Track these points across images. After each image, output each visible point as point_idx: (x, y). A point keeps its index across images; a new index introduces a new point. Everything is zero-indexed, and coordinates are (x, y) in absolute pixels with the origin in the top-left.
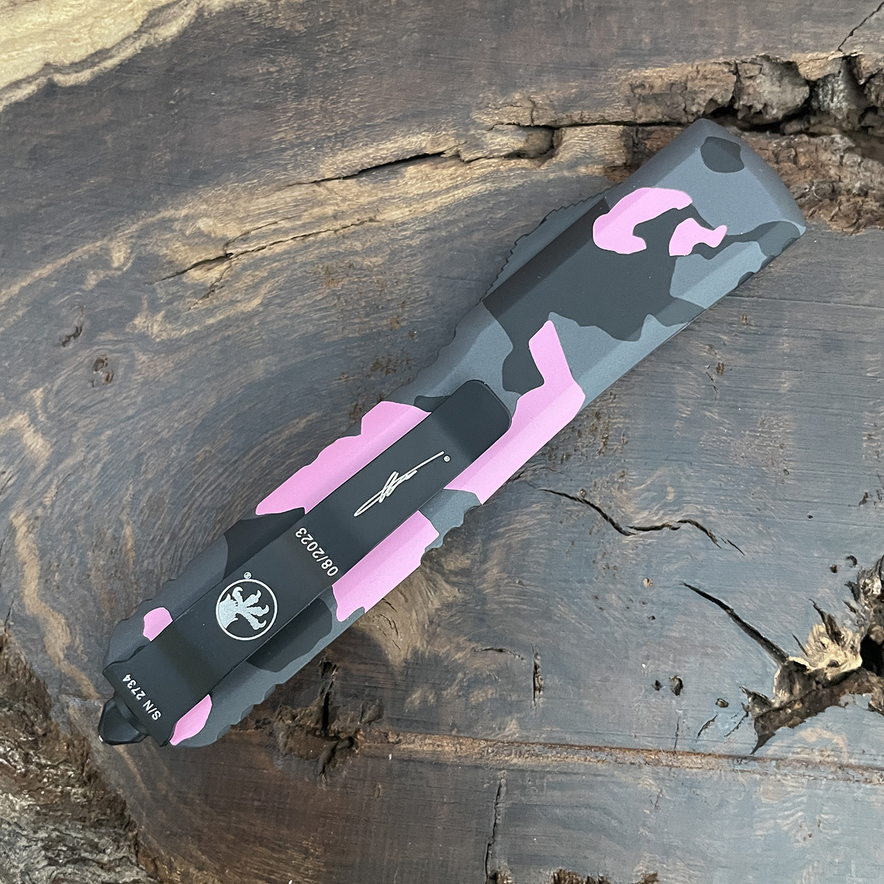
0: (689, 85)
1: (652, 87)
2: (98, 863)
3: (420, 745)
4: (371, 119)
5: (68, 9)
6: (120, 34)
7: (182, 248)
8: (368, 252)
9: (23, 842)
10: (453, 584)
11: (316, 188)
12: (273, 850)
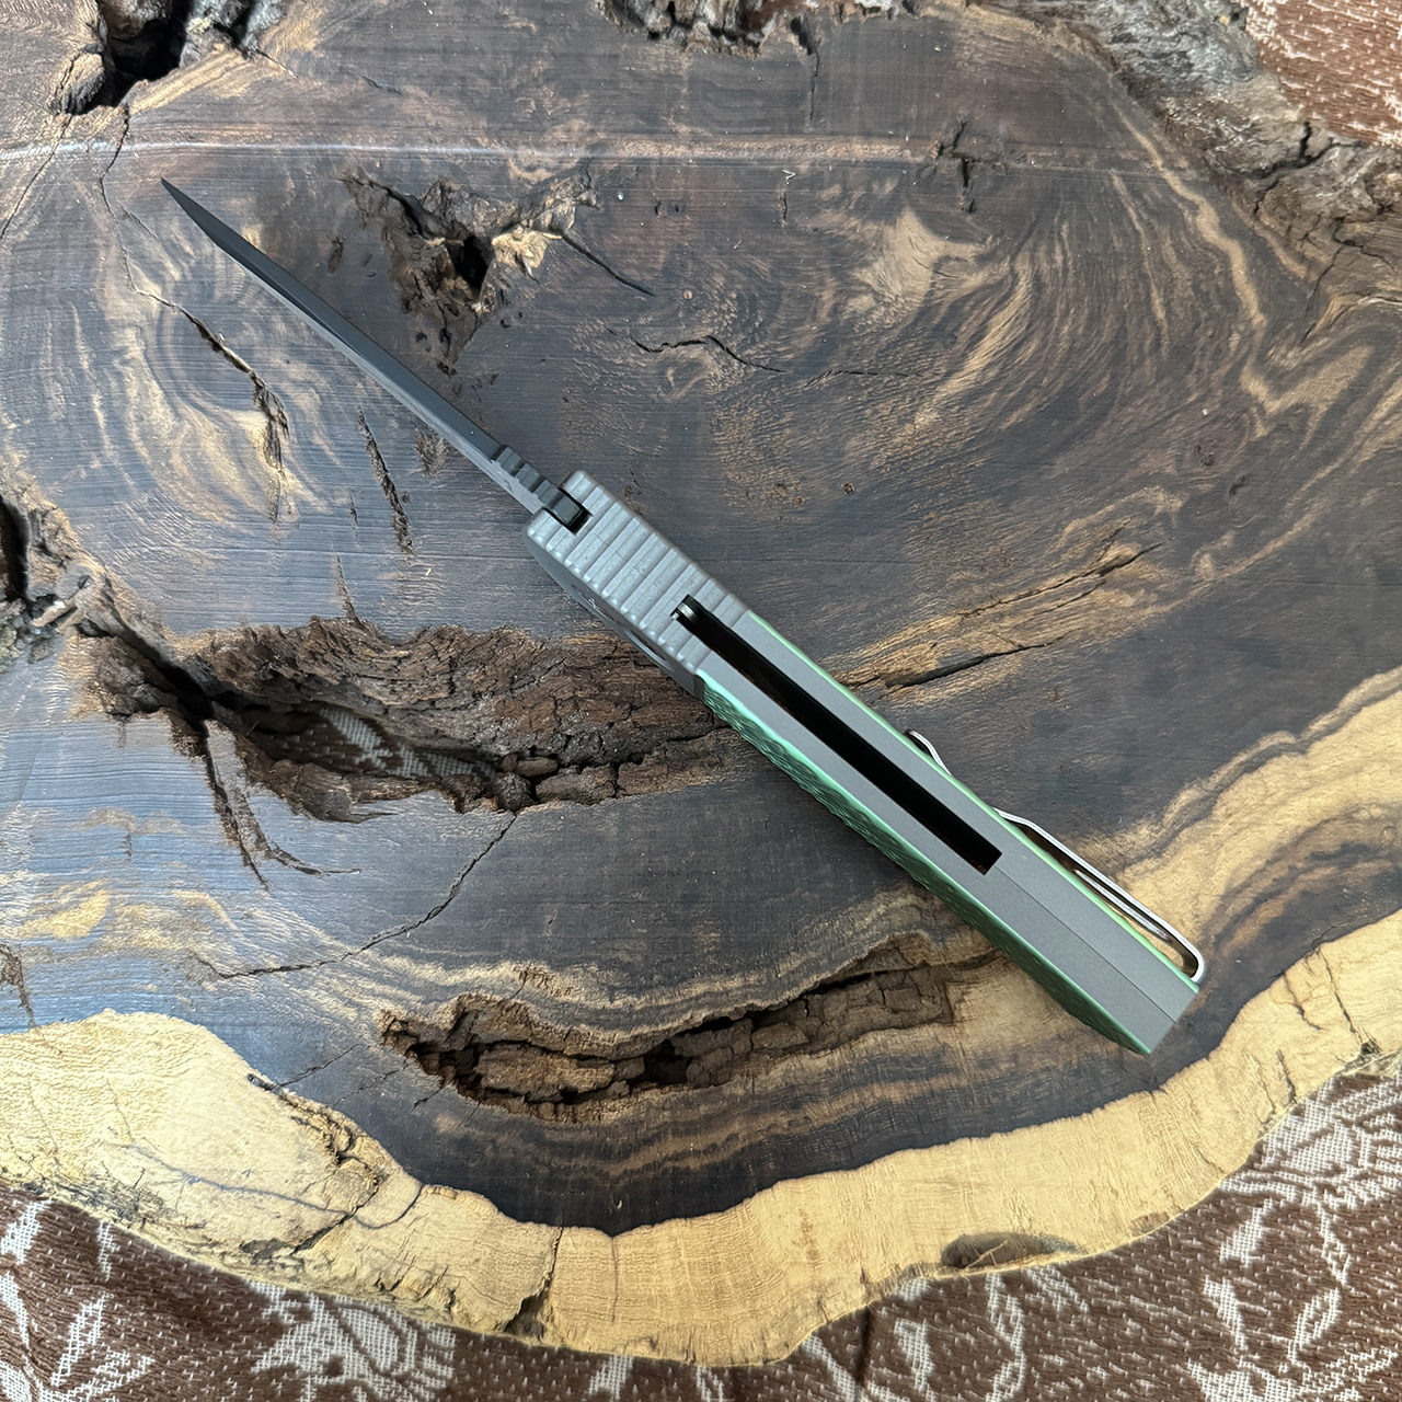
0: (665, 770)
1: (702, 765)
2: (1143, 56)
3: (885, 150)
4: (978, 715)
5: (1292, 813)
6: (1236, 789)
7: (1145, 576)
8: (967, 583)
9: (1211, 69)
10: (863, 284)
11: (1023, 643)
12: (998, 63)
